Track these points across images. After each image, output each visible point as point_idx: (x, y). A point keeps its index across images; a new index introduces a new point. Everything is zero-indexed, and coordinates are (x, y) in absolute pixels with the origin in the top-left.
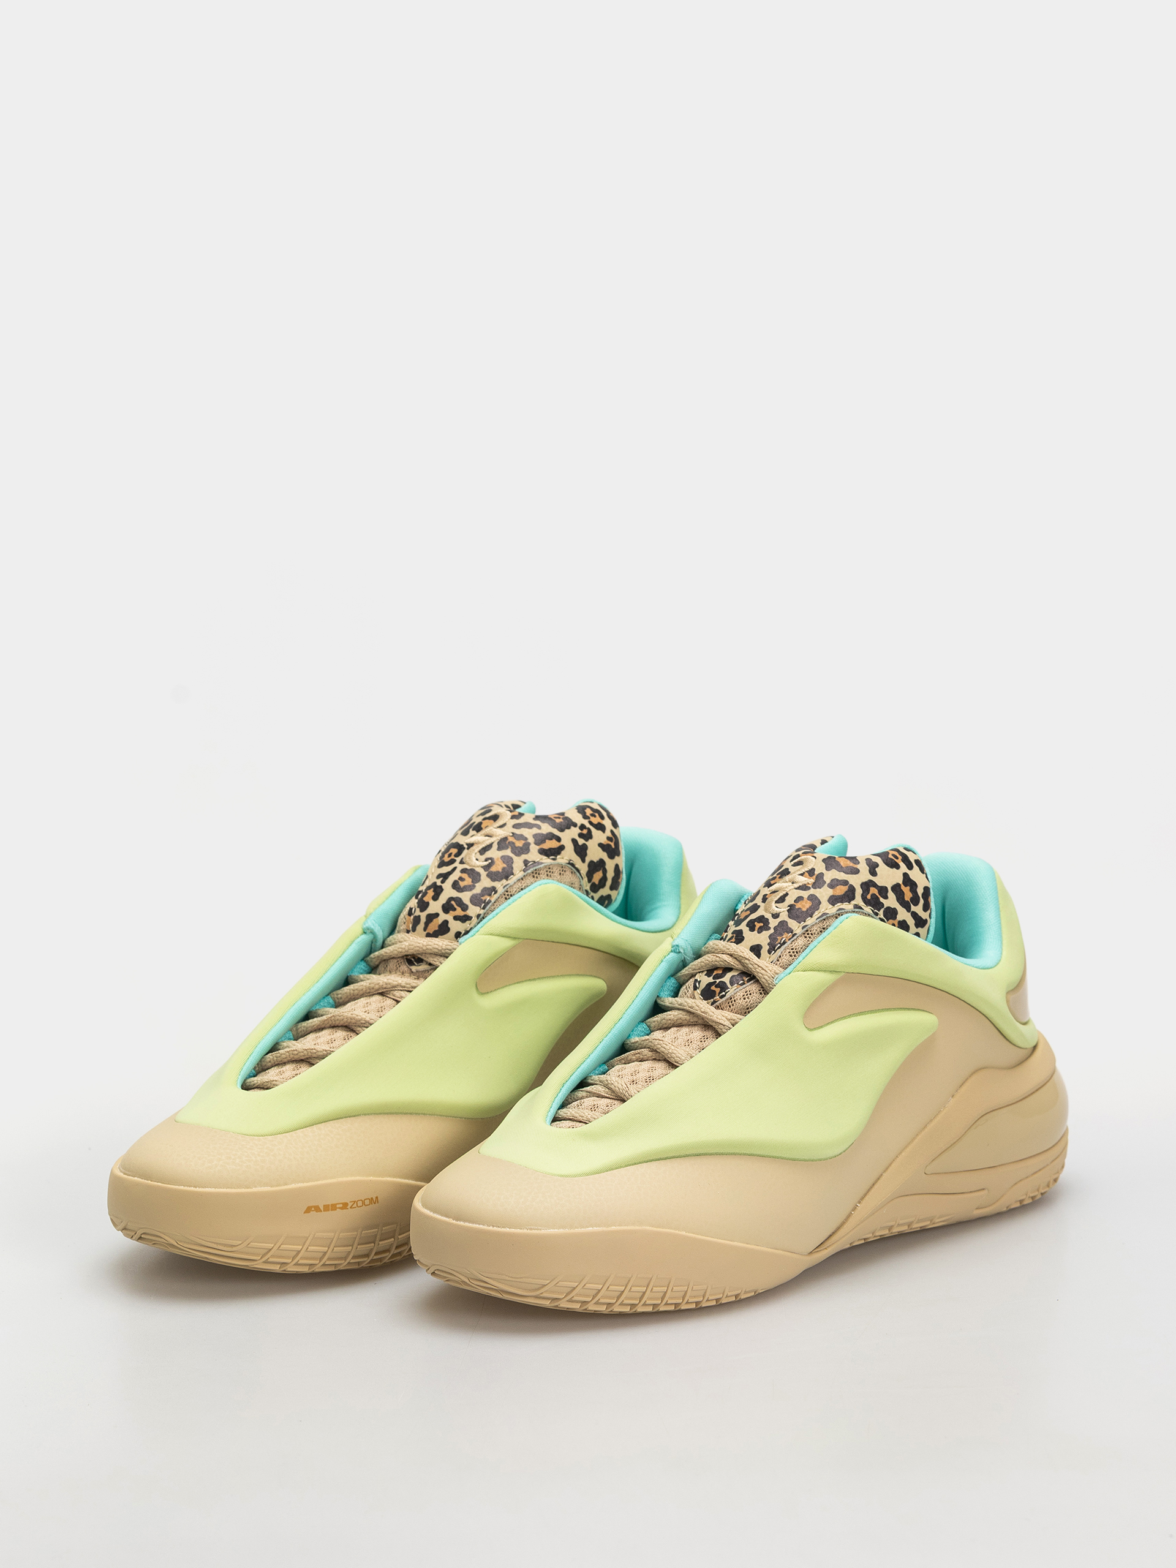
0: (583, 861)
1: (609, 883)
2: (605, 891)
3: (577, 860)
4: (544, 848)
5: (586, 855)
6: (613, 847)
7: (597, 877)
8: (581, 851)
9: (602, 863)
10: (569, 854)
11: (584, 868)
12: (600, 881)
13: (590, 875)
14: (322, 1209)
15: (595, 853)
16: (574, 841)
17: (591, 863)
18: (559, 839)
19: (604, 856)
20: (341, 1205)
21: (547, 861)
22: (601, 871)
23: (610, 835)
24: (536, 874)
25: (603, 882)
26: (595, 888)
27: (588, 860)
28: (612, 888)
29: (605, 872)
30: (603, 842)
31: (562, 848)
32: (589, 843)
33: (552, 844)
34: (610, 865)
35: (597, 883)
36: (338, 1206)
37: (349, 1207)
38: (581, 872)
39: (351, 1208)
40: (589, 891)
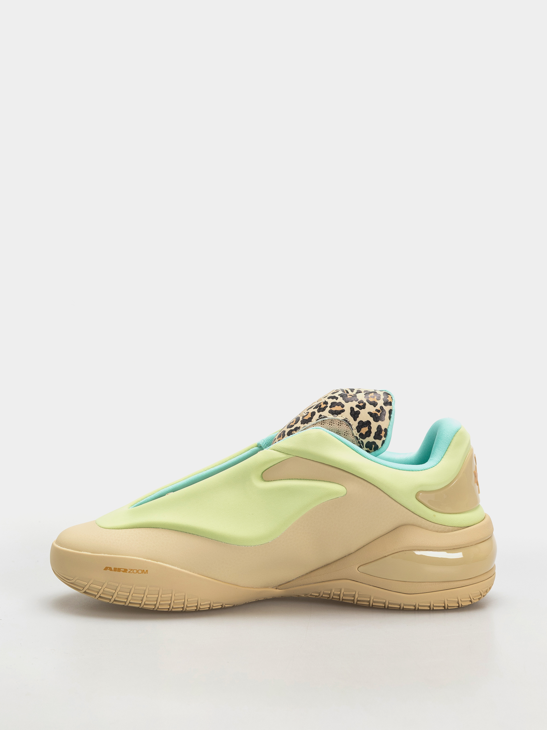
0: (355, 420)
1: (373, 435)
2: (371, 439)
3: (351, 419)
4: (332, 410)
5: (358, 417)
6: (379, 415)
7: (364, 430)
8: (355, 414)
9: (368, 423)
10: (347, 415)
11: (355, 424)
12: (366, 433)
13: (359, 428)
14: (113, 570)
15: (364, 416)
16: (352, 409)
17: (361, 422)
18: (343, 406)
19: (371, 419)
20: (123, 570)
21: (331, 416)
22: (367, 427)
23: (379, 408)
24: (323, 423)
25: (368, 434)
26: (362, 436)
27: (358, 420)
28: (375, 438)
29: (370, 428)
30: (372, 412)
31: (343, 411)
32: (362, 411)
33: (338, 408)
34: (374, 426)
35: (364, 434)
36: (121, 570)
37: (128, 572)
38: (352, 426)
39: (129, 572)
40: (358, 437)
